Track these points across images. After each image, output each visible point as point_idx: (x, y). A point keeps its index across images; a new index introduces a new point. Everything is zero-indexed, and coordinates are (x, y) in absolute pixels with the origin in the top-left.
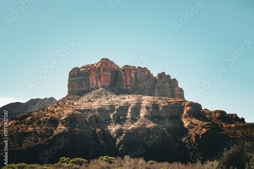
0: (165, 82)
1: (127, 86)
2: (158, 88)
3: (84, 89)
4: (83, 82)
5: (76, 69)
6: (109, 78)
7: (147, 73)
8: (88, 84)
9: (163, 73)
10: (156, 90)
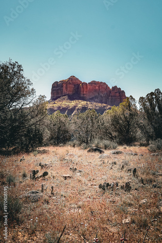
0: (116, 93)
1: (84, 94)
2: (111, 96)
3: (60, 95)
4: (59, 91)
5: (56, 82)
6: (72, 89)
7: (105, 86)
8: (62, 93)
9: (116, 87)
10: (110, 97)
